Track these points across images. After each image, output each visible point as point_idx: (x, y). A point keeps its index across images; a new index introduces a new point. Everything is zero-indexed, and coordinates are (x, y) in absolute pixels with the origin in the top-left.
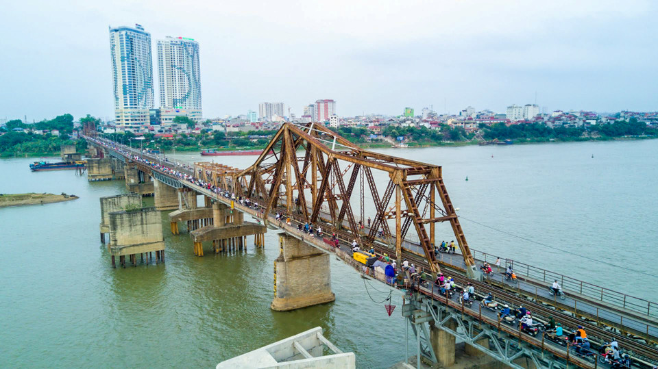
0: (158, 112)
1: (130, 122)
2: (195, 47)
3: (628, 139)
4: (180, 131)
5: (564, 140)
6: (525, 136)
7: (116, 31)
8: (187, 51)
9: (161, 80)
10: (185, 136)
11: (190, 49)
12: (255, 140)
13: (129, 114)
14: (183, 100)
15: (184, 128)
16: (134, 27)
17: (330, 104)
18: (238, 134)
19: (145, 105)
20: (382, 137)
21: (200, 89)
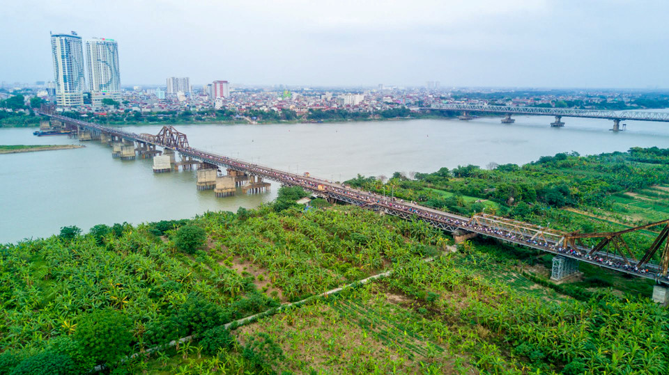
0: (90, 95)
1: (69, 102)
2: (115, 45)
3: (397, 120)
4: (110, 111)
5: (356, 120)
6: (333, 118)
7: (57, 36)
8: (109, 49)
9: (90, 70)
10: (114, 115)
11: (111, 47)
12: (161, 118)
13: (69, 97)
14: (106, 85)
15: (112, 108)
16: (71, 34)
17: (224, 85)
18: (150, 113)
19: (80, 90)
20: (244, 117)
21: (119, 77)
